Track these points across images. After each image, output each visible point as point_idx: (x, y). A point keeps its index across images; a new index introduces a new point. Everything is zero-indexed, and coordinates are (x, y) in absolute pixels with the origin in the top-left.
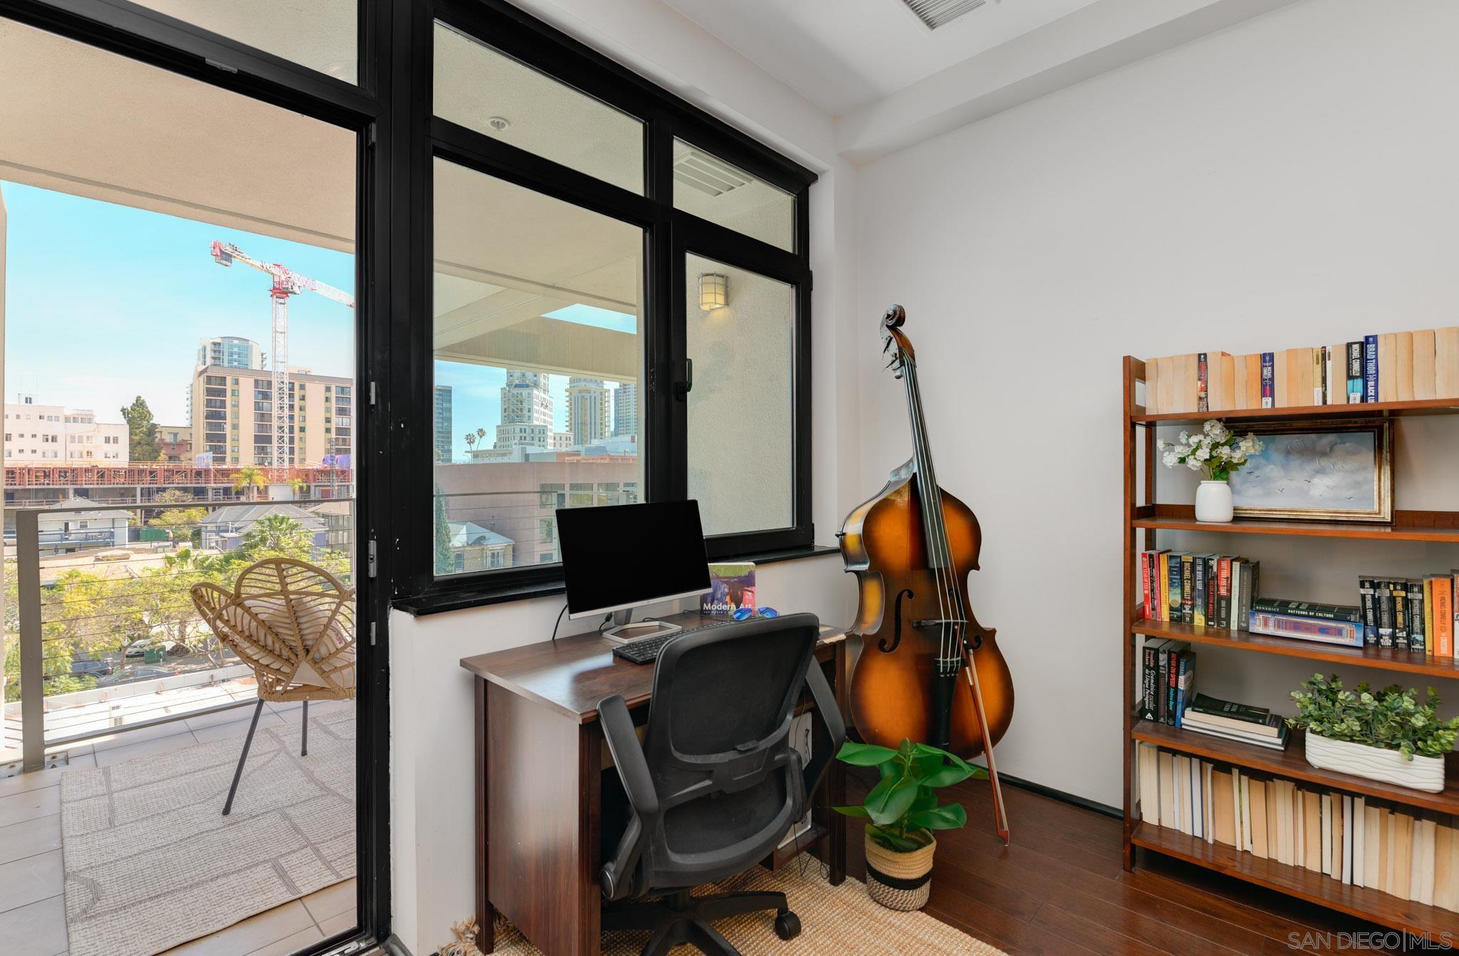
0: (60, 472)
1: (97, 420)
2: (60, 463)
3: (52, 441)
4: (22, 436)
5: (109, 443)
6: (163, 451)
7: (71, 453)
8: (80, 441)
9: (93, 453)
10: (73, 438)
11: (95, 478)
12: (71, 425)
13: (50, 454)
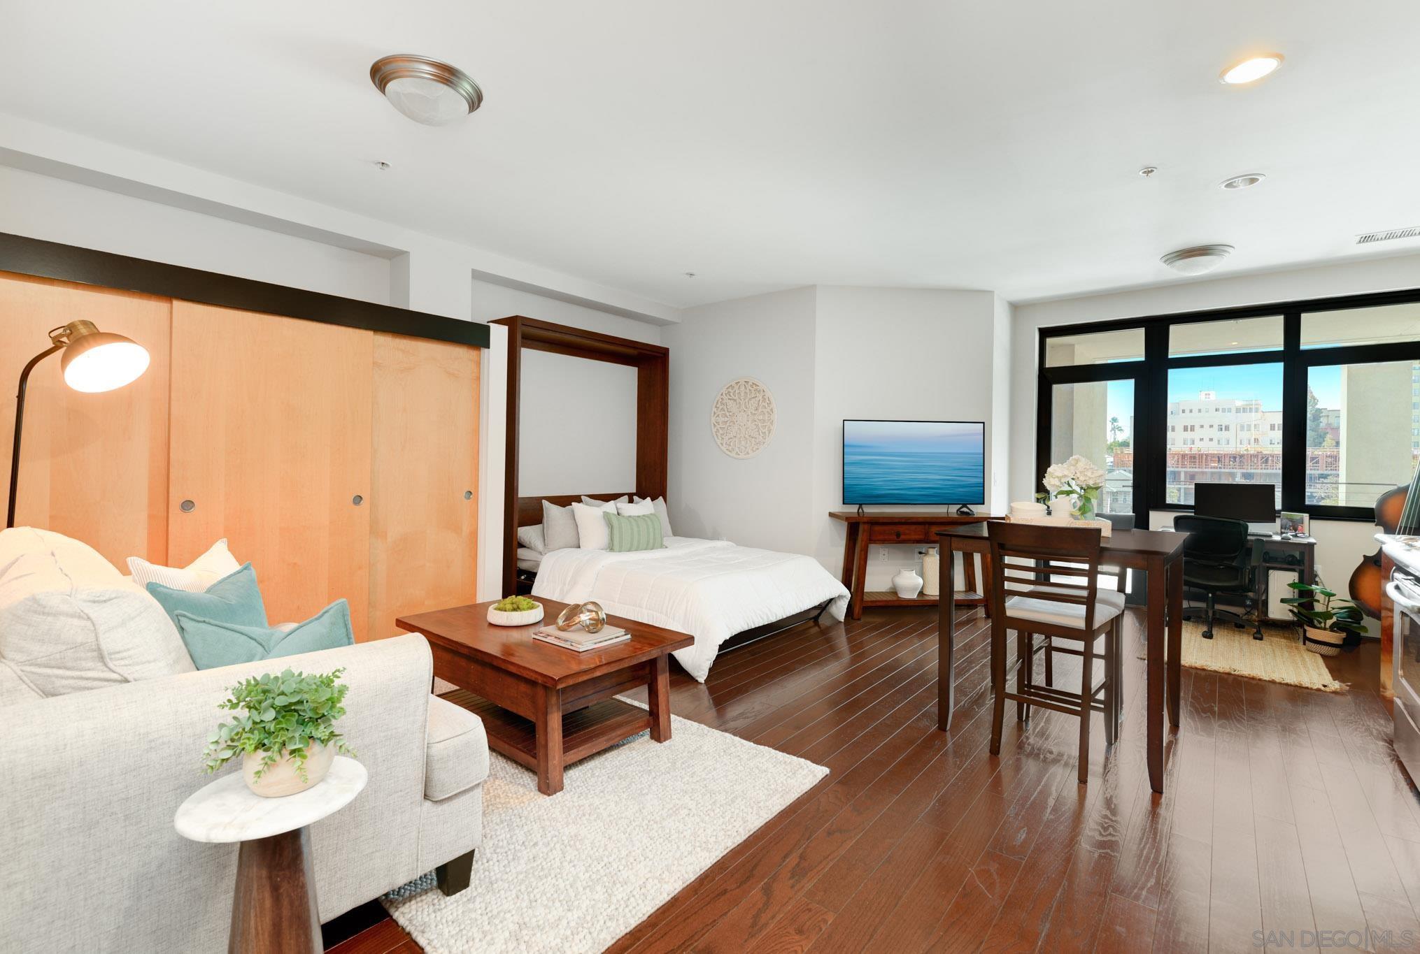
0: (1230, 457)
1: (1263, 408)
2: (1230, 449)
3: (1226, 430)
4: (1202, 426)
5: (1274, 430)
6: (1328, 436)
7: (1241, 441)
8: (1249, 430)
9: (1260, 440)
10: (1242, 428)
11: (1260, 464)
12: (1241, 415)
13: (1223, 442)
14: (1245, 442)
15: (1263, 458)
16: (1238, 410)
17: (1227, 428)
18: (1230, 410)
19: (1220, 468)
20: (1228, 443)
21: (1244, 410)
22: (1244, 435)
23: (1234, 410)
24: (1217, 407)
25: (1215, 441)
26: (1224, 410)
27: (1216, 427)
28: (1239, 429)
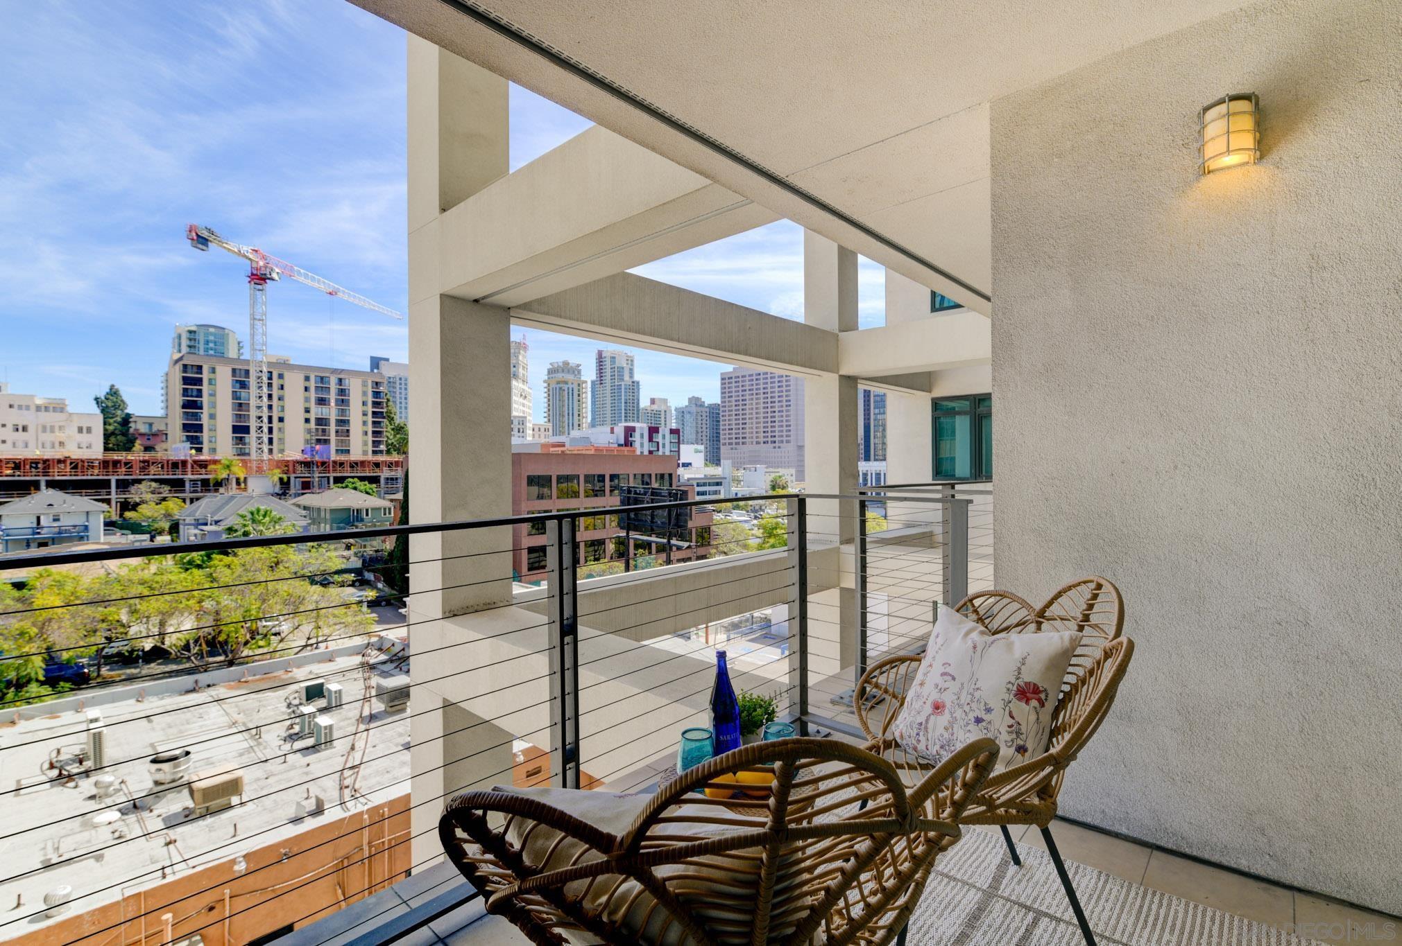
0: (31, 463)
1: (70, 409)
2: (30, 453)
3: (23, 431)
5: (82, 433)
6: (138, 442)
7: (43, 444)
8: (52, 431)
9: (65, 444)
10: (44, 429)
11: (68, 470)
12: (43, 414)
13: (20, 444)
14: (48, 445)
15: (71, 463)
16: (38, 408)
17: (25, 429)
18: (28, 408)
19: (19, 476)
20: (26, 447)
21: (47, 409)
22: (47, 437)
23: (33, 408)
24: (12, 403)
25: (9, 444)
26: (20, 407)
27: (10, 427)
28: (40, 429)
